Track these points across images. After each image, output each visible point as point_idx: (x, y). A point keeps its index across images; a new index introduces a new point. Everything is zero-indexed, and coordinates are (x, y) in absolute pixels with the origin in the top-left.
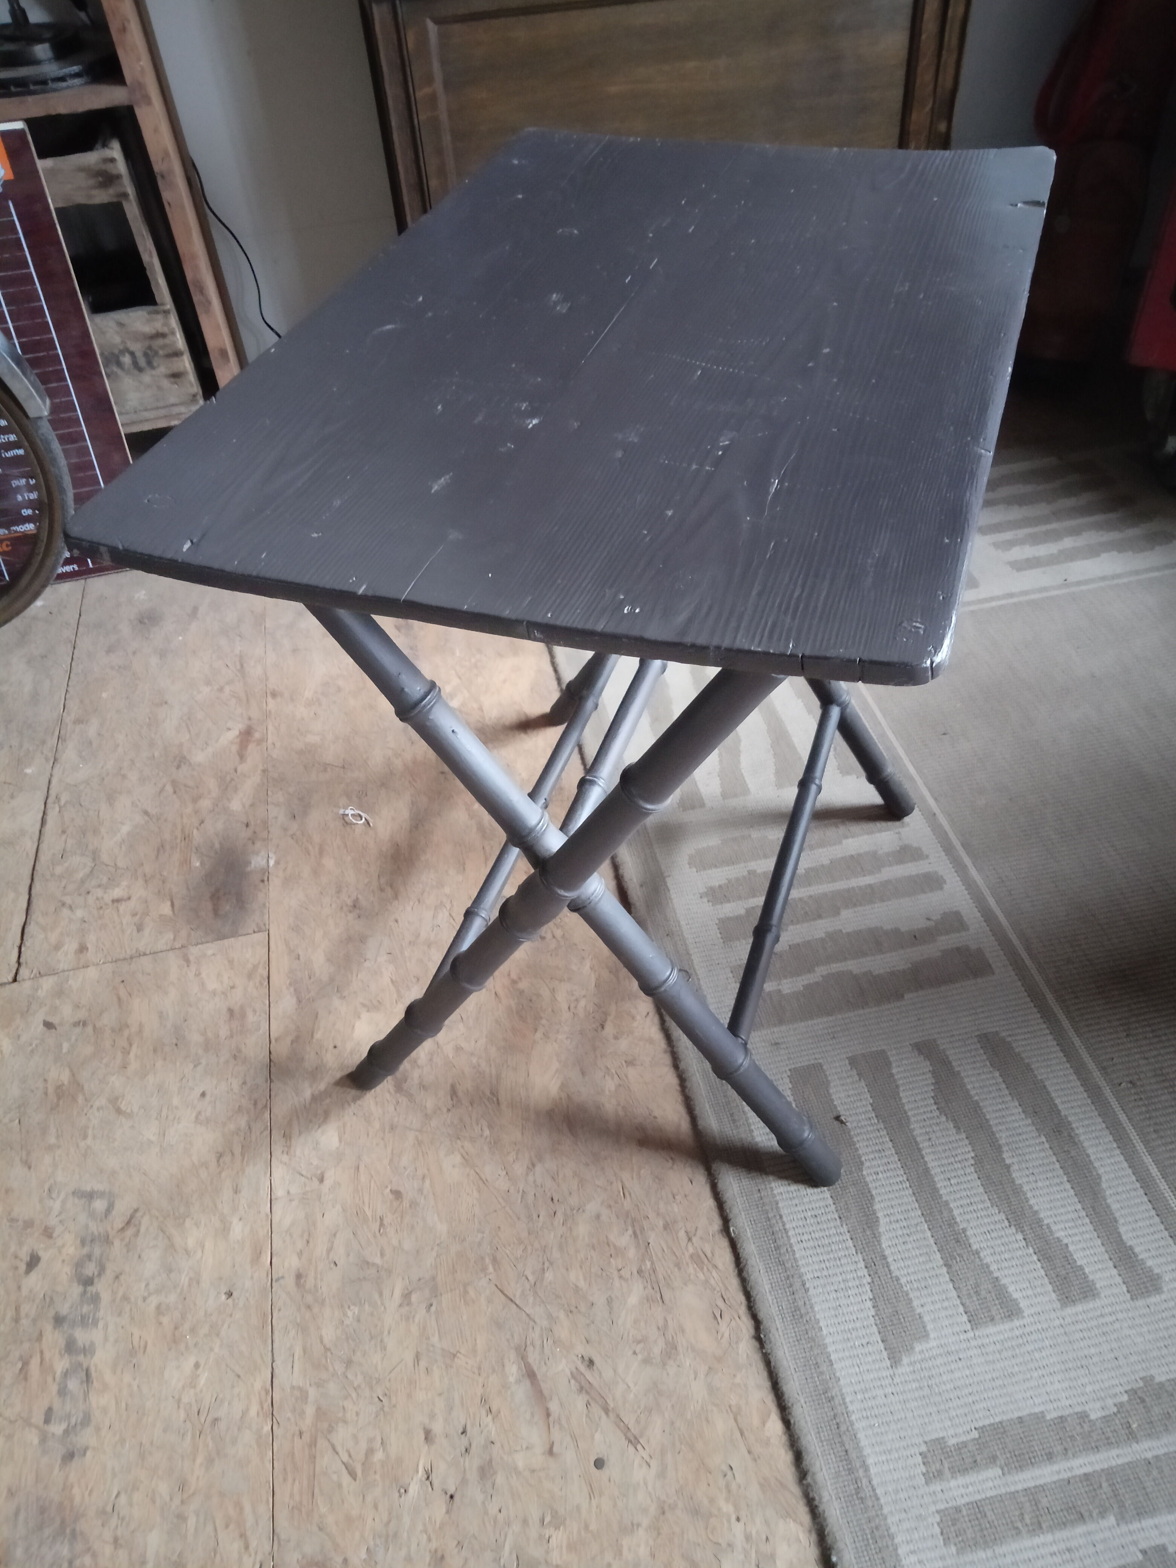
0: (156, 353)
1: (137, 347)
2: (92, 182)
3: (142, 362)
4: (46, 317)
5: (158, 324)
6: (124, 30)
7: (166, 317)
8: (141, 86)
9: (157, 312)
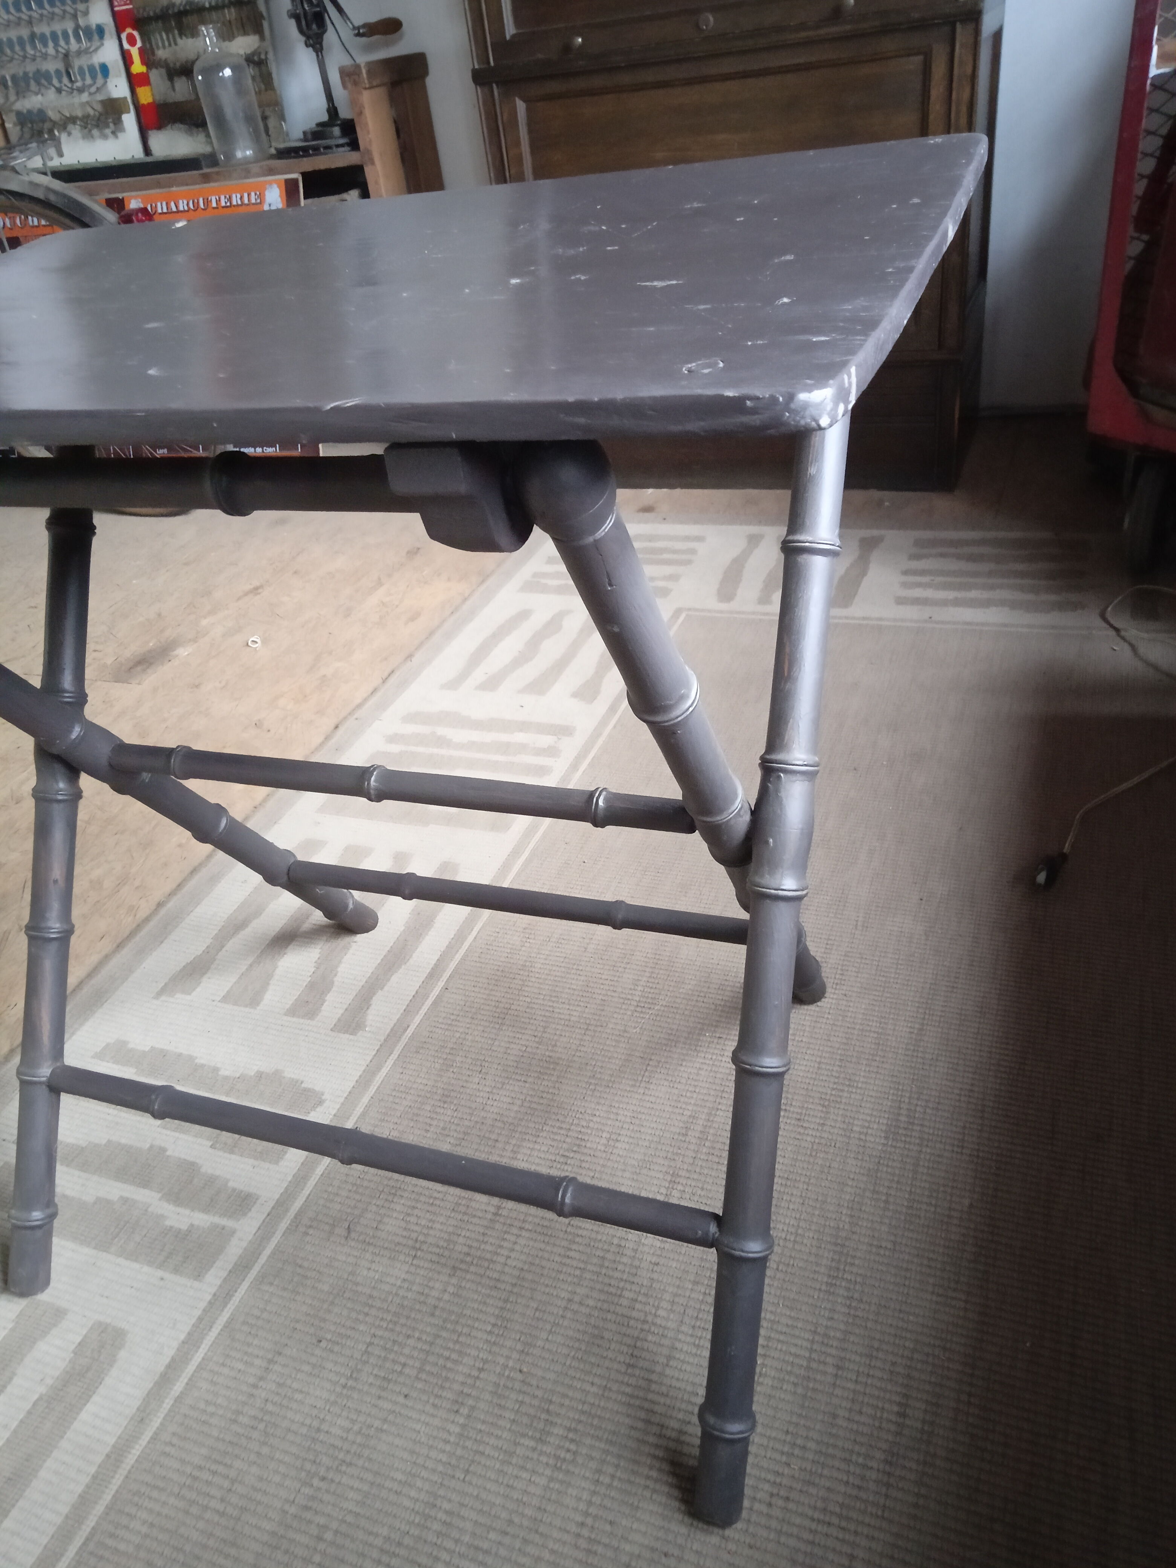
6: (361, 113)
8: (369, 152)
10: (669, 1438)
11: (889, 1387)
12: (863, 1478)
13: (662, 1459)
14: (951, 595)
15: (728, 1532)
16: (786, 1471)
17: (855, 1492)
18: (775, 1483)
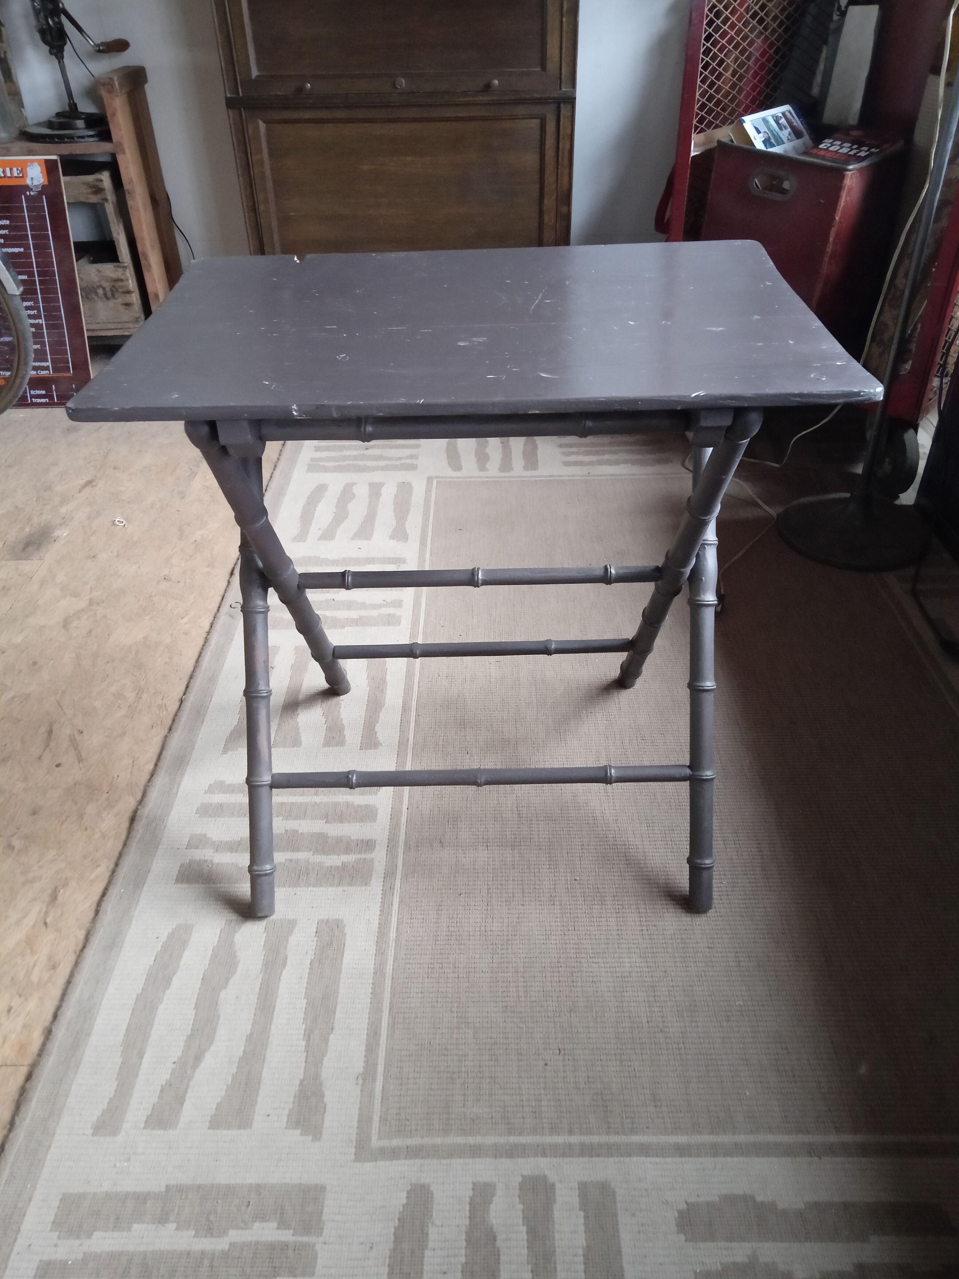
0: (117, 290)
1: (107, 285)
2: (89, 190)
3: (109, 294)
4: (53, 258)
5: (119, 274)
6: (114, 114)
7: (124, 271)
8: (120, 144)
9: (119, 267)
10: (663, 887)
11: (750, 842)
12: (755, 878)
13: (664, 896)
14: (595, 458)
15: (708, 914)
16: (722, 885)
17: (754, 885)
18: (719, 891)
